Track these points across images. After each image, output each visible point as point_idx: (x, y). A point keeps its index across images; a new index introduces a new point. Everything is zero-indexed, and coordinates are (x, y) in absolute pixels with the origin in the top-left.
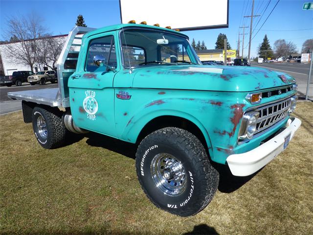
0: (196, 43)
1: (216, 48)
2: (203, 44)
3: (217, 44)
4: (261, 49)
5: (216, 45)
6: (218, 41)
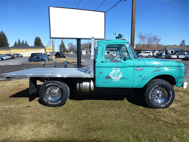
0: (21, 42)
1: (35, 45)
2: (26, 43)
3: (35, 42)
4: (61, 47)
5: (34, 44)
6: (35, 41)
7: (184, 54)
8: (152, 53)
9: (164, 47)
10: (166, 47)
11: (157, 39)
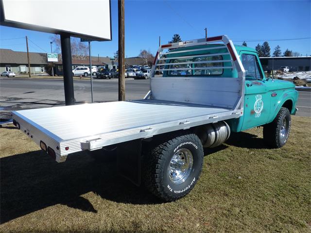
7: (134, 71)
8: (88, 68)
9: (111, 59)
10: (114, 60)
11: (85, 48)
